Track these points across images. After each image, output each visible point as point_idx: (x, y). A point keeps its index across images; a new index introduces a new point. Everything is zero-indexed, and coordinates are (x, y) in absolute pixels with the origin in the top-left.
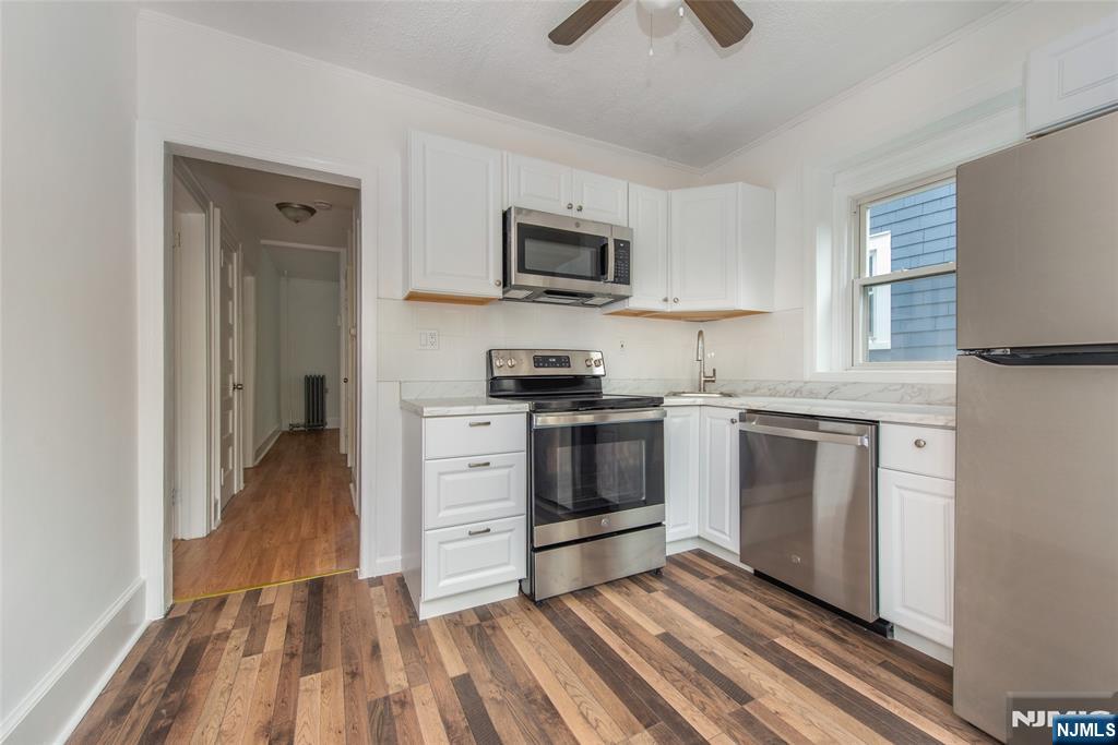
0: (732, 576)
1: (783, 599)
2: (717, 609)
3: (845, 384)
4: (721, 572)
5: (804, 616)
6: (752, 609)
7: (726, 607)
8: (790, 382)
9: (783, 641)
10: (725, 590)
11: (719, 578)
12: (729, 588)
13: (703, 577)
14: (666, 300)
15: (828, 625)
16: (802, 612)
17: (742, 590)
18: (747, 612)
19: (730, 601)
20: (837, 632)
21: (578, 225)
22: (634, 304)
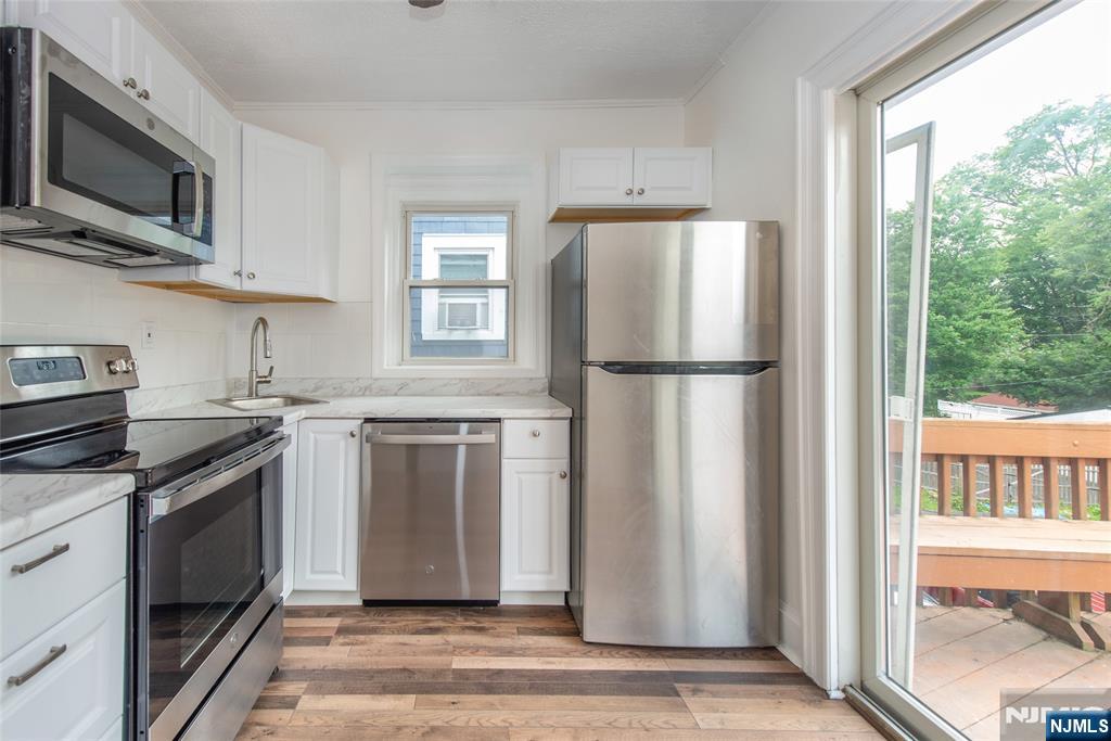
0: (349, 621)
1: (413, 619)
2: (381, 672)
3: (414, 380)
4: (335, 622)
5: (442, 624)
6: (405, 648)
7: (386, 662)
8: (358, 379)
9: (460, 663)
10: (363, 643)
11: (341, 631)
12: (362, 638)
13: (326, 641)
14: (239, 274)
15: (461, 621)
16: (436, 622)
17: (374, 631)
18: (404, 654)
19: (379, 653)
20: (473, 624)
21: (151, 125)
22: (206, 274)
